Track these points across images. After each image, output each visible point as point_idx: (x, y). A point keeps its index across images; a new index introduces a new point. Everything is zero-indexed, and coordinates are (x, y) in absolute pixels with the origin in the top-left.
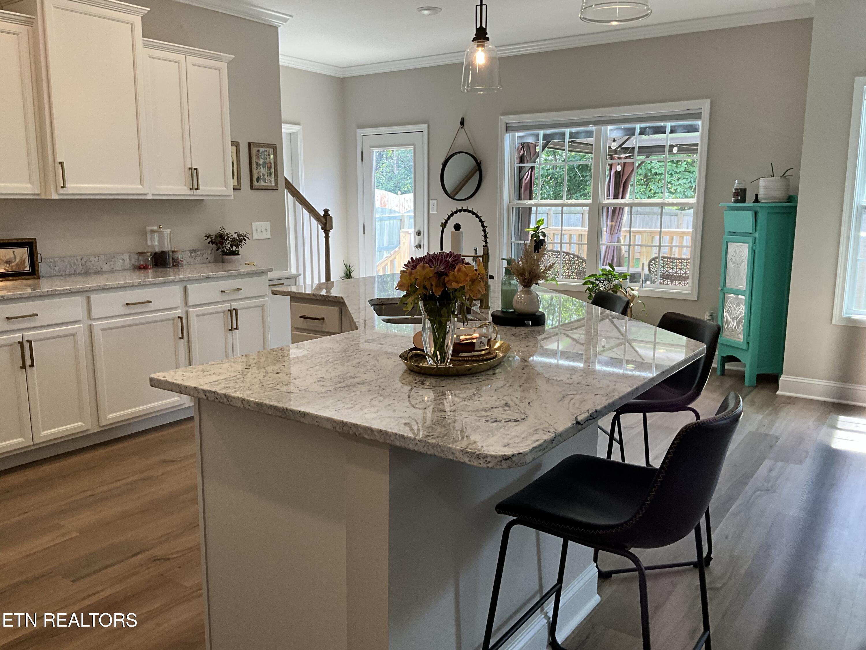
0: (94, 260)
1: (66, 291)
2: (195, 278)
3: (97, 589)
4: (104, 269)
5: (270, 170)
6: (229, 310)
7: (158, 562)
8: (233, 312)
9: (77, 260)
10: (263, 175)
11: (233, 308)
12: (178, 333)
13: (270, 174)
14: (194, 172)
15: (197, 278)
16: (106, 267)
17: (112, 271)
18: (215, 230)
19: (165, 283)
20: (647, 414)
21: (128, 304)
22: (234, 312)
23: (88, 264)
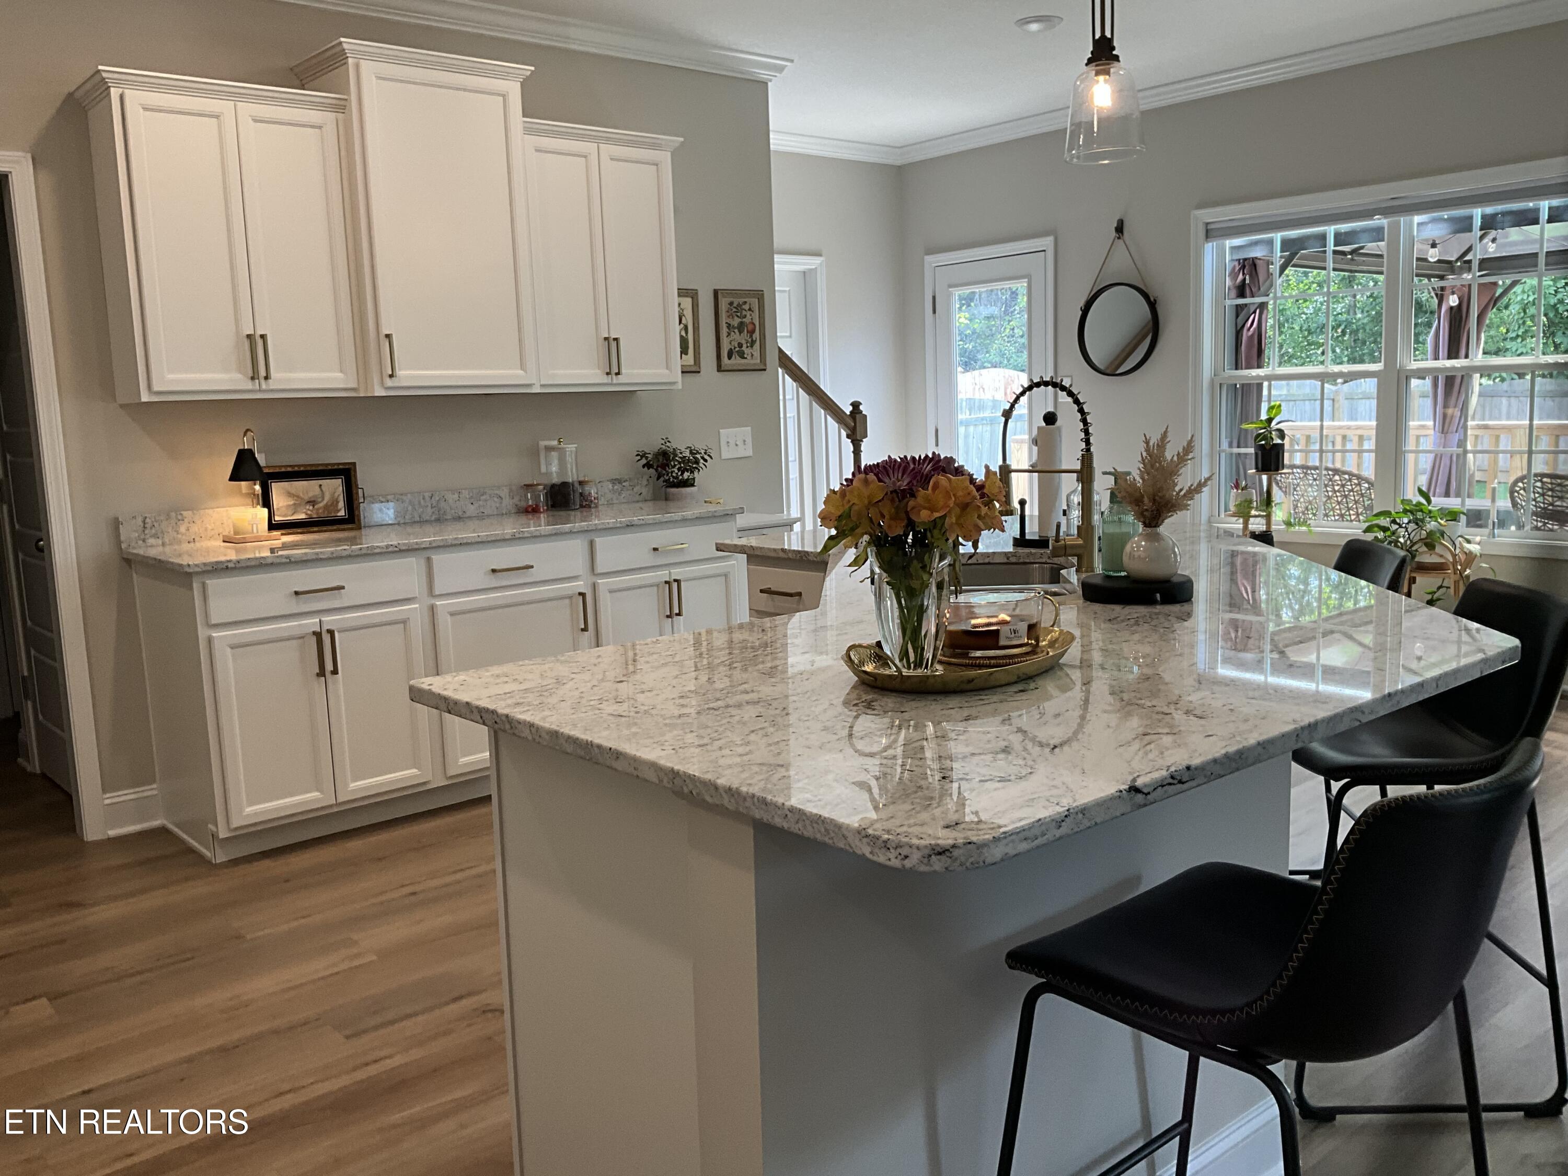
0: (452, 497)
1: (391, 549)
2: (608, 526)
3: (382, 1054)
4: (468, 514)
5: (751, 336)
6: (666, 582)
7: (490, 1015)
8: (673, 586)
9: (424, 498)
10: (740, 345)
11: (674, 577)
12: (578, 623)
13: (753, 343)
14: (612, 344)
15: (611, 526)
16: (472, 510)
17: (481, 517)
18: (653, 445)
19: (556, 534)
20: (1388, 787)
21: (494, 571)
22: (675, 585)
23: (442, 504)
